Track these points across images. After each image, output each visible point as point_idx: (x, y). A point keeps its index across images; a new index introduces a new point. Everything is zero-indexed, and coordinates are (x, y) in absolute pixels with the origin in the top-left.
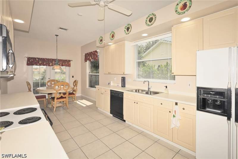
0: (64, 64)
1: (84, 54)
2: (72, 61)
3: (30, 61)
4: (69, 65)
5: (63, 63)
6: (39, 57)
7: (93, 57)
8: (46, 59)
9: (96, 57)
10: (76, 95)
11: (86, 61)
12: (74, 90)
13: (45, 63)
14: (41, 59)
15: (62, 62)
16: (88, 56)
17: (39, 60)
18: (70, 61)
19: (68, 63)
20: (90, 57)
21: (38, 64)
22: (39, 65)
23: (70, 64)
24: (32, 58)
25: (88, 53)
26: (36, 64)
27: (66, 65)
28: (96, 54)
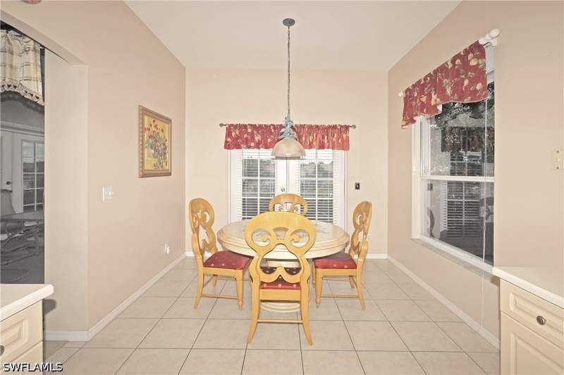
0: (326, 141)
1: (401, 95)
2: (354, 127)
3: (233, 134)
4: (344, 145)
5: (323, 138)
6: (253, 124)
7: (449, 91)
8: (274, 126)
9: (473, 81)
10: (369, 257)
11: (409, 119)
12: (356, 245)
13: (269, 140)
14: (260, 126)
15: (320, 136)
16: (421, 92)
17: (255, 132)
18: (347, 128)
19: (340, 136)
20: (430, 97)
21: (252, 144)
22: (254, 148)
23: (348, 137)
24: (236, 126)
25: (420, 81)
26: (246, 144)
27: (333, 142)
28: (473, 63)
